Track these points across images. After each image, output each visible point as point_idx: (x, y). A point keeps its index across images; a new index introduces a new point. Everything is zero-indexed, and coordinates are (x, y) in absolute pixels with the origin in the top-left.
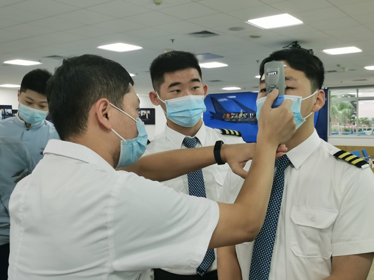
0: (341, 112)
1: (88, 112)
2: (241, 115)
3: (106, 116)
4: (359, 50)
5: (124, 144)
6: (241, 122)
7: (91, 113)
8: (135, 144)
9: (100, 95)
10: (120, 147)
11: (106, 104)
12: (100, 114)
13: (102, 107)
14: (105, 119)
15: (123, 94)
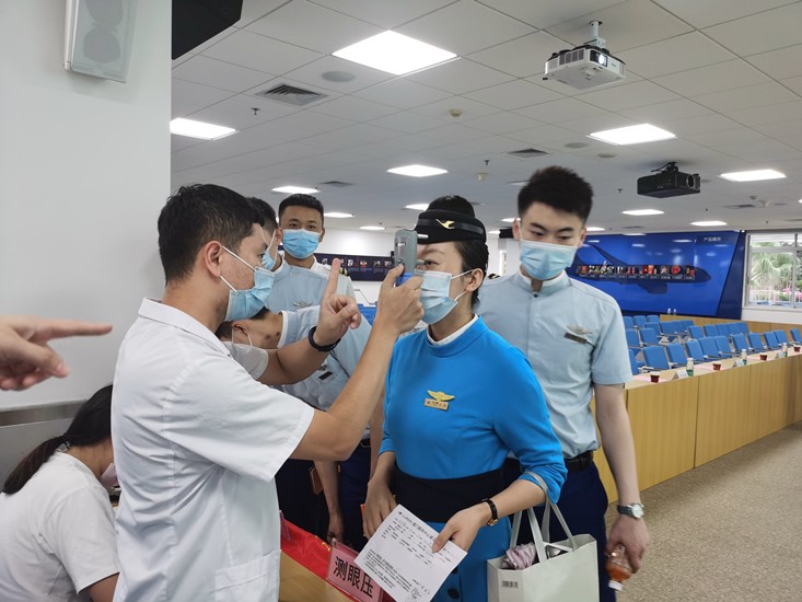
0: (778, 270)
1: (196, 254)
2: (604, 269)
3: (216, 260)
4: (781, 175)
5: (234, 294)
6: (603, 279)
7: (200, 256)
8: (248, 296)
9: (213, 236)
10: (228, 297)
11: (218, 248)
12: (209, 258)
13: (211, 250)
14: (214, 264)
15: (241, 237)
